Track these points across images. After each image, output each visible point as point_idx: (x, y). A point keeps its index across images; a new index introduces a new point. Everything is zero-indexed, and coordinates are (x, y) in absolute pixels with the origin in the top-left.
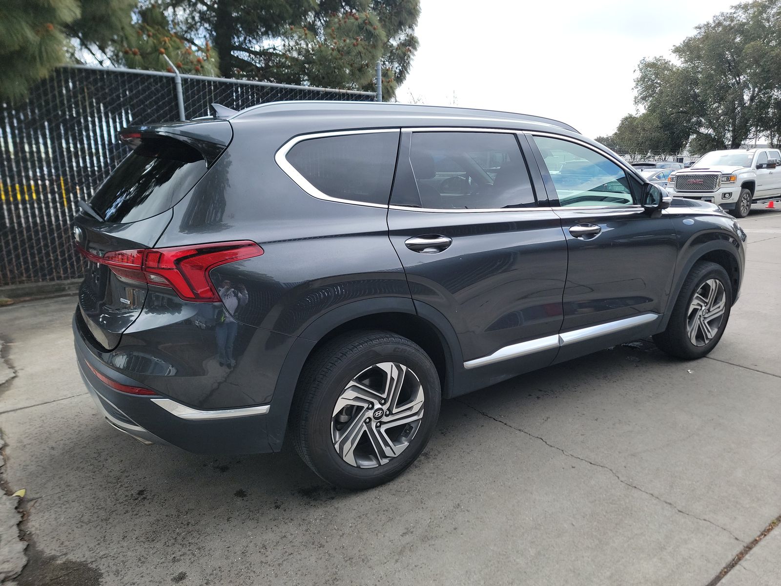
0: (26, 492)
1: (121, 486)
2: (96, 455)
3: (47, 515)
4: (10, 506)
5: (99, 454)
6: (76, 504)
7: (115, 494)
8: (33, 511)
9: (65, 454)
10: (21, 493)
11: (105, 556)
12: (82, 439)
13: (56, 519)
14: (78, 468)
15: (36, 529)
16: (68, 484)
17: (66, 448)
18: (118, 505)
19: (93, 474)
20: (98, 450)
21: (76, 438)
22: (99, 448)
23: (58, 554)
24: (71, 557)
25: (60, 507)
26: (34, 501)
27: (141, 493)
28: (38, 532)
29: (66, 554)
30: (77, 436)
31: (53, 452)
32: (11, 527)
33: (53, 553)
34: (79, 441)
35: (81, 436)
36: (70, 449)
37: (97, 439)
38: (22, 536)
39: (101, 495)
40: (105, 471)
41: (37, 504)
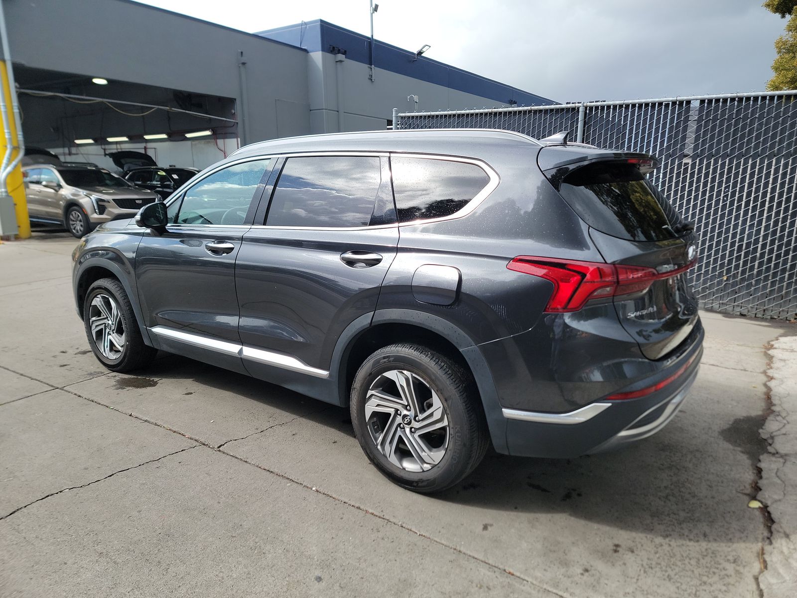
0: (749, 503)
1: (672, 462)
2: (671, 498)
3: (738, 476)
4: (765, 493)
5: (667, 497)
6: (712, 471)
7: (680, 460)
8: (748, 486)
9: (696, 519)
10: (755, 504)
11: (711, 437)
12: (670, 525)
13: (731, 470)
14: (694, 497)
15: (748, 472)
16: (709, 488)
17: (692, 525)
18: (684, 453)
19: (685, 483)
20: (665, 502)
21: (675, 531)
22: (663, 503)
23: (738, 452)
24: (731, 447)
25: (724, 475)
26: (743, 492)
27: (663, 450)
28: (748, 470)
29: (734, 450)
30: (672, 533)
31: (707, 529)
32: (767, 479)
33: (742, 454)
34: (673, 525)
35: (668, 530)
36: (689, 522)
37: (656, 514)
38: (759, 471)
39: (690, 466)
40: (675, 479)
41: (742, 488)
